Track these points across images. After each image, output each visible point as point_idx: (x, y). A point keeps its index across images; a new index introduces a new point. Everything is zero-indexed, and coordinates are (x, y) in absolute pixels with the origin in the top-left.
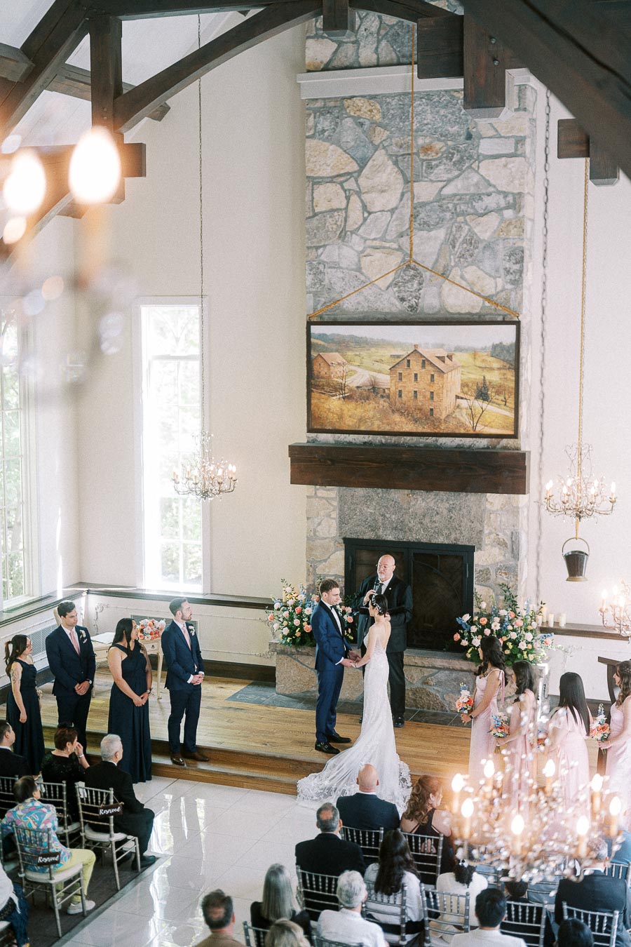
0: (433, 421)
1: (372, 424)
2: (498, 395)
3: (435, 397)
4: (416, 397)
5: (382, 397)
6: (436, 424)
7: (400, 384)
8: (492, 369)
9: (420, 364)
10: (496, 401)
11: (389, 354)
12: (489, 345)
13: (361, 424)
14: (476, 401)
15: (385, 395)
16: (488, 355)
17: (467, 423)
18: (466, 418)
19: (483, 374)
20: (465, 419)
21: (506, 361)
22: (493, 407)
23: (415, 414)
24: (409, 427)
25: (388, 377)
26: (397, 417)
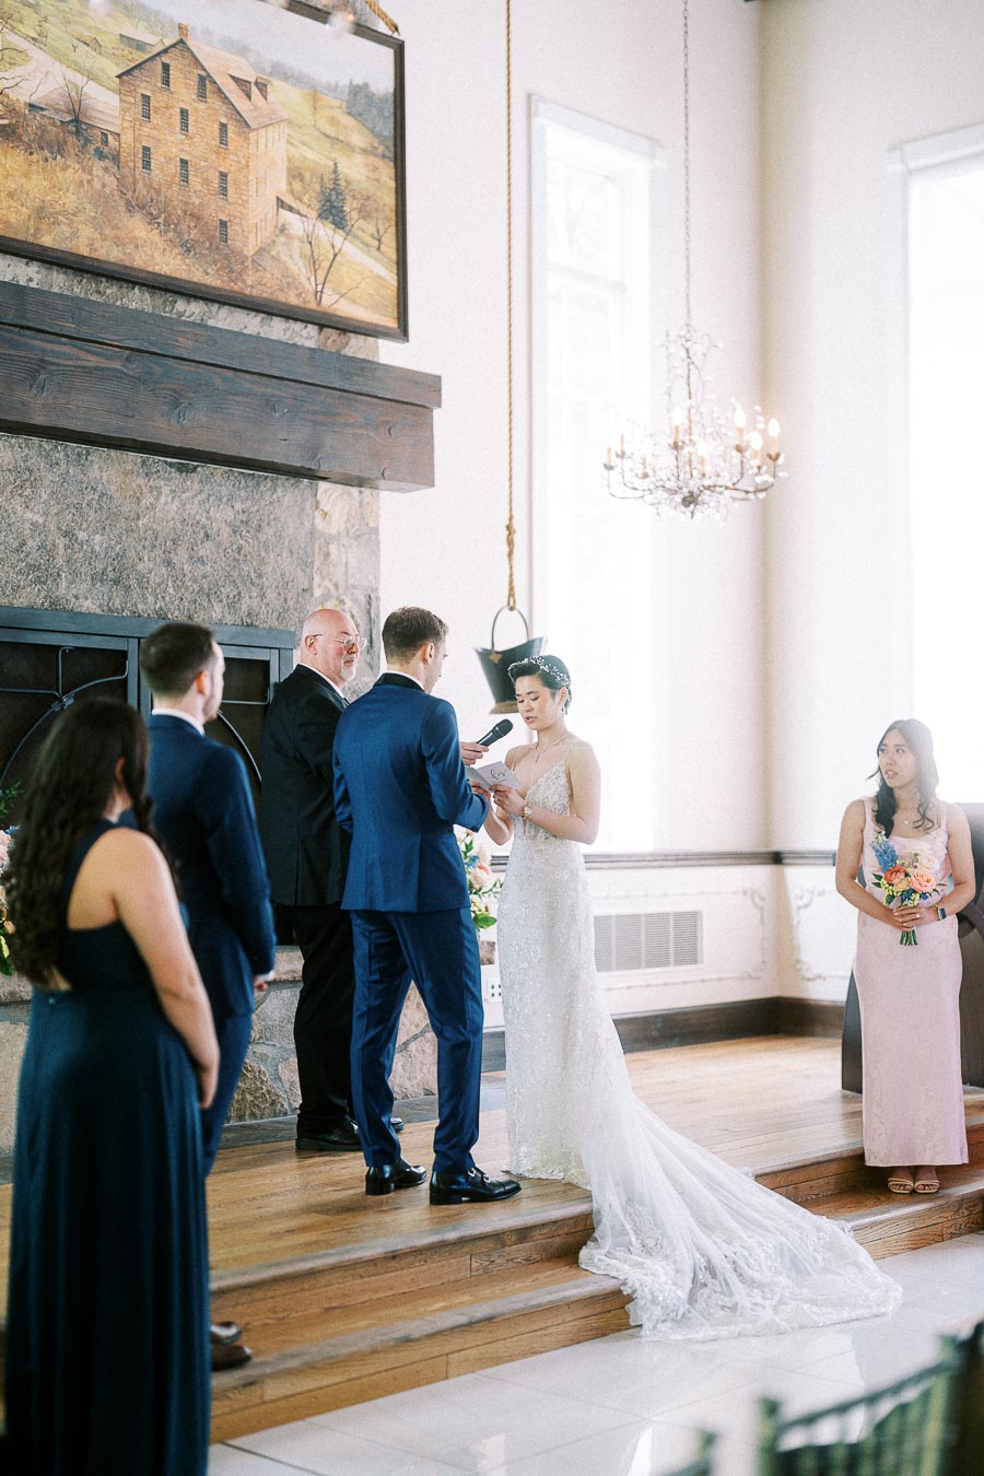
0: (227, 257)
1: (75, 234)
2: (364, 218)
3: (231, 192)
4: (185, 178)
5: (101, 155)
6: (235, 268)
7: (145, 129)
8: (349, 148)
9: (194, 83)
10: (360, 233)
11: (119, 32)
12: (344, 82)
13: (44, 227)
14: (319, 224)
15: (106, 150)
16: (339, 108)
17: (303, 280)
18: (301, 263)
19: (333, 156)
20: (299, 269)
21: (378, 136)
22: (355, 249)
23: (184, 228)
24: (168, 263)
25: (116, 98)
26: (138, 227)
